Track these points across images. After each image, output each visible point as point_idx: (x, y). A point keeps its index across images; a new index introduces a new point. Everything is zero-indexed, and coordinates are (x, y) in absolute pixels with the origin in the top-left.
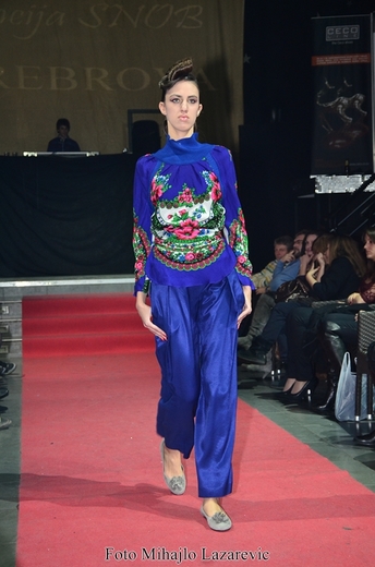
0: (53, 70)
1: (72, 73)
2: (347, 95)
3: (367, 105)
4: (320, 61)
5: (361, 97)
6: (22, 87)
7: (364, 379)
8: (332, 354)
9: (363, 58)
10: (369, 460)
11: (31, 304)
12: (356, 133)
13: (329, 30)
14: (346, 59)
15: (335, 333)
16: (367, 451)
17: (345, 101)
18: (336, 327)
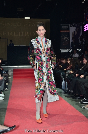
0: (20, 33)
1: (22, 33)
2: (66, 37)
3: (69, 38)
4: (62, 31)
5: (68, 37)
6: (14, 35)
7: (66, 83)
8: (61, 78)
9: (68, 31)
10: (67, 96)
11: (15, 70)
12: (67, 43)
13: (63, 27)
14: (66, 31)
15: (62, 75)
16: (67, 94)
17: (66, 38)
18: (62, 74)
